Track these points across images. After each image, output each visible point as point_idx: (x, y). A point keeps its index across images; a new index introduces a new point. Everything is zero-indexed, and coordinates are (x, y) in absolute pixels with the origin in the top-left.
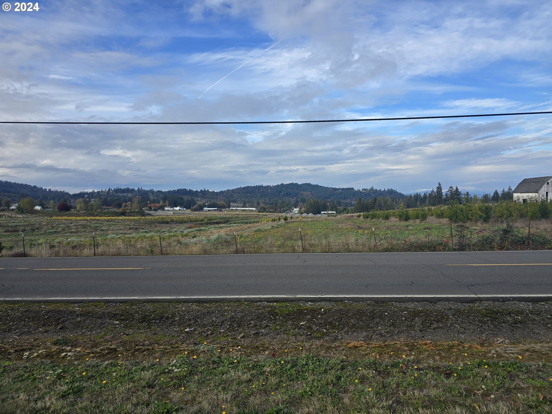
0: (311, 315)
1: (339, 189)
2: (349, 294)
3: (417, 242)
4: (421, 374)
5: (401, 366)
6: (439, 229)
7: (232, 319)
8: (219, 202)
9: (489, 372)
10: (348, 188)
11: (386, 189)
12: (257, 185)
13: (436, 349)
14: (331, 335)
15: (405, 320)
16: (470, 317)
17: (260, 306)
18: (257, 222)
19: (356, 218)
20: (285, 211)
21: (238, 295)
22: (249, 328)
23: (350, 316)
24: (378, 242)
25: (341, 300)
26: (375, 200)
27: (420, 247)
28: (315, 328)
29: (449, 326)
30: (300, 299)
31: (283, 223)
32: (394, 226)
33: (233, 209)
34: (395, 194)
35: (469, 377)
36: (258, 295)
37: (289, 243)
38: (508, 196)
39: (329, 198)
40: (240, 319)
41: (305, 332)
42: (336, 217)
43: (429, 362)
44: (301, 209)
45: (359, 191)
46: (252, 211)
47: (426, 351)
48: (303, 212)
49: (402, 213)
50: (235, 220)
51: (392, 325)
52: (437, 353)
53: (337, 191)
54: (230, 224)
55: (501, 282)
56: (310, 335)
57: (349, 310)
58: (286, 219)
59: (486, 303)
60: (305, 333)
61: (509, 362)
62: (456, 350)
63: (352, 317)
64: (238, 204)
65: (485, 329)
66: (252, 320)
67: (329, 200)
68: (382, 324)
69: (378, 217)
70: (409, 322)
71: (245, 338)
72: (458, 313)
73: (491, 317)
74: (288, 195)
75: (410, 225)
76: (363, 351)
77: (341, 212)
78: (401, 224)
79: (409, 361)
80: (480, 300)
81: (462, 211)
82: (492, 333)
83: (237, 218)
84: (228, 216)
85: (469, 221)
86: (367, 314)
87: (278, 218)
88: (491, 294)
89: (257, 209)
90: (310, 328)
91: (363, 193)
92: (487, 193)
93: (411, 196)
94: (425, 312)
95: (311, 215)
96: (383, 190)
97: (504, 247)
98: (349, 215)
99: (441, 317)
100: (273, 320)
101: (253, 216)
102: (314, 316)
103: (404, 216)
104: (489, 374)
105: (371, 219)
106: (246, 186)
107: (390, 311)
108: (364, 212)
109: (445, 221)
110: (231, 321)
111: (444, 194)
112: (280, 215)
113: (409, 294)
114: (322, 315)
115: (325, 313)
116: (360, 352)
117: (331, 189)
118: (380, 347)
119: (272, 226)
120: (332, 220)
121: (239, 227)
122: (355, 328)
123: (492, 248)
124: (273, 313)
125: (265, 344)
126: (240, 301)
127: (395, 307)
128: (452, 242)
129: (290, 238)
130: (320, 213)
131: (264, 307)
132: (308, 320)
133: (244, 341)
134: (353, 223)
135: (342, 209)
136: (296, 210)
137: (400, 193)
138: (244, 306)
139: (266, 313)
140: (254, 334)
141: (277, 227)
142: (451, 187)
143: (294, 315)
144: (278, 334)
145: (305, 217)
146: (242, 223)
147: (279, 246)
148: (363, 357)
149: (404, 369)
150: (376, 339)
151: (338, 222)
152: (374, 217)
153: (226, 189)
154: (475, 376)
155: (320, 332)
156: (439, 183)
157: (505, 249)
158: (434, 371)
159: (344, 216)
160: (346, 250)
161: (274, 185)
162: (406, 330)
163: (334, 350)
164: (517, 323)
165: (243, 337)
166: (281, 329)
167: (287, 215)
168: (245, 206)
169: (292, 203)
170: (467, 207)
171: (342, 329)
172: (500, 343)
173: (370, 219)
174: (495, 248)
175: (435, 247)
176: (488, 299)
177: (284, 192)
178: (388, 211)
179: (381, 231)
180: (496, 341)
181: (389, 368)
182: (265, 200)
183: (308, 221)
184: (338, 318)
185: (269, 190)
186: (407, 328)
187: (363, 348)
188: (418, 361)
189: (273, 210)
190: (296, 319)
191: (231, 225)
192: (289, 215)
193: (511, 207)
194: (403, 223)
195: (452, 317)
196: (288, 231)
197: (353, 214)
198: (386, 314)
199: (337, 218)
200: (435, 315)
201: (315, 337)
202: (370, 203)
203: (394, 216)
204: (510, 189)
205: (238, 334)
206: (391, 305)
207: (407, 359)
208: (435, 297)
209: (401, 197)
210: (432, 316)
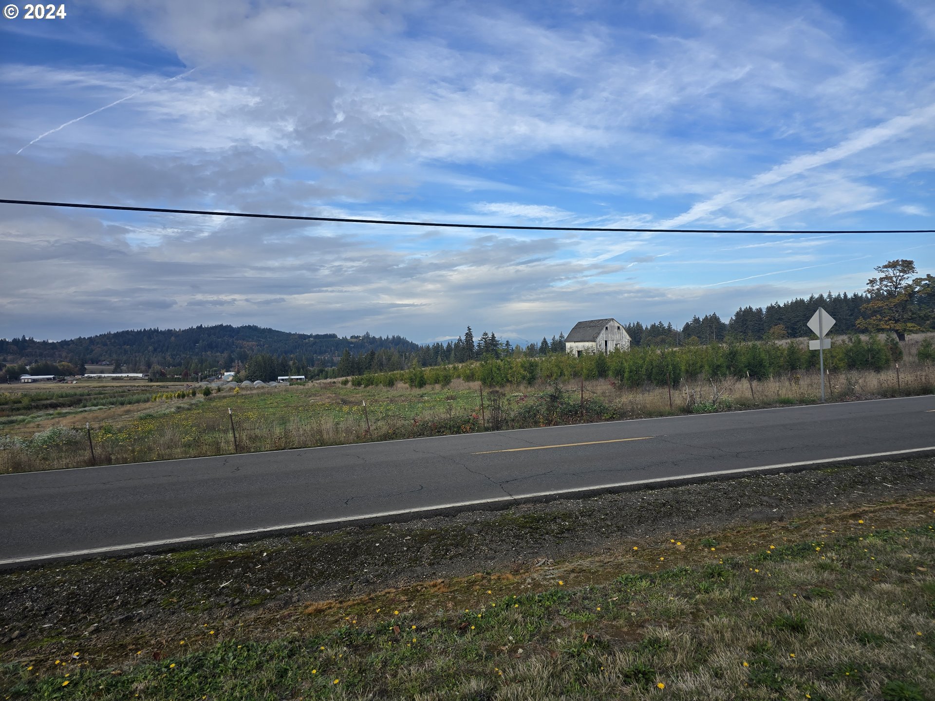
0: (242, 567)
1: (311, 336)
2: (316, 520)
3: (433, 421)
4: (423, 636)
5: (393, 629)
6: (467, 398)
7: (72, 598)
8: (59, 362)
9: (521, 613)
10: (327, 335)
11: (390, 337)
12: (145, 329)
13: (449, 590)
14: (278, 597)
15: (407, 551)
16: (502, 531)
17: (137, 564)
18: (147, 401)
19: (340, 385)
20: (205, 378)
21: (87, 549)
22: (110, 609)
23: (316, 558)
24: (371, 425)
25: (301, 531)
26: (373, 354)
27: (438, 429)
28: (248, 589)
29: (473, 550)
30: (221, 541)
31: (202, 400)
32: (401, 396)
33: (92, 377)
34: (403, 345)
35: (493, 627)
36: (134, 543)
37: (208, 438)
38: (559, 346)
39: (292, 352)
40: (90, 596)
41: (229, 600)
42: (304, 385)
43: (437, 614)
44: (238, 372)
45: (345, 339)
46: (135, 379)
47: (434, 596)
48: (242, 377)
49: (415, 375)
50: (95, 399)
51: (386, 562)
52: (450, 596)
53: (307, 341)
54: (85, 407)
55: (545, 474)
56: (239, 603)
57: (314, 547)
58: (207, 392)
59: (524, 507)
60: (230, 602)
61: (548, 593)
62: (478, 587)
63: (319, 559)
64: (104, 367)
65: (522, 548)
66: (117, 594)
67: (292, 356)
68: (369, 563)
69: (376, 382)
70: (413, 552)
71: (100, 631)
72: (487, 527)
73: (531, 528)
74: (211, 347)
75: (425, 394)
76: (332, 616)
77: (315, 376)
78: (412, 393)
79: (405, 618)
80: (517, 503)
81: (499, 369)
82: (531, 551)
83: (102, 394)
84: (78, 391)
85: (508, 384)
86: (345, 551)
87: (191, 391)
88: (531, 493)
89: (146, 376)
90: (240, 590)
91: (352, 343)
92: (532, 343)
93: (428, 347)
94: (438, 533)
95: (258, 383)
96: (386, 338)
97: (552, 421)
98: (329, 380)
99: (461, 538)
100: (165, 587)
101: (136, 388)
102: (249, 568)
103: (418, 379)
104: (521, 615)
105: (365, 387)
106: (120, 330)
107: (383, 540)
108: (353, 375)
109: (476, 385)
110: (68, 604)
111: (475, 344)
112: (197, 385)
113: (415, 507)
114: (263, 563)
115: (270, 560)
116: (326, 618)
117: (297, 337)
118: (363, 603)
119: (179, 408)
120: (297, 390)
121: (105, 412)
122: (323, 577)
123: (536, 424)
124: (164, 574)
125: (144, 637)
126: (90, 560)
127: (392, 531)
128: (483, 417)
129: (211, 428)
130: (275, 379)
131: (145, 566)
132: (236, 578)
133: (98, 639)
134: (334, 395)
135: (316, 371)
136: (229, 375)
137: (412, 342)
138: (99, 569)
139: (148, 576)
140: (121, 621)
141: (189, 409)
142: (486, 334)
143: (208, 572)
144: (173, 613)
145: (246, 388)
146: (113, 404)
147: (188, 445)
148: (330, 627)
149: (396, 633)
150: (358, 590)
151: (308, 394)
152: (370, 382)
153: (74, 337)
154: (500, 624)
155: (259, 594)
156: (468, 327)
157: (553, 423)
158: (443, 627)
159: (320, 384)
160: (317, 443)
161: (183, 328)
162: (408, 567)
163: (279, 623)
164: (563, 532)
165: (95, 630)
166: (180, 601)
167: (209, 386)
168: (119, 370)
169: (220, 362)
170: (506, 363)
171: (300, 583)
172: (540, 566)
173: (363, 386)
174: (540, 422)
175: (459, 427)
176: (527, 501)
177: (203, 341)
178: (392, 373)
179: (381, 406)
180: (537, 564)
181: (372, 637)
182: (165, 358)
183: (252, 394)
184: (293, 565)
185: (173, 338)
186: (410, 563)
187: (332, 611)
188: (419, 617)
189: (180, 377)
190: (213, 579)
191: (86, 409)
192: (214, 385)
193: (562, 362)
194: (417, 391)
195: (477, 535)
196: (211, 415)
197: (335, 380)
198: (377, 545)
199: (306, 387)
200: (454, 535)
201: (248, 606)
202: (364, 359)
203: (402, 380)
204: (562, 336)
205: (83, 627)
206: (385, 529)
207: (403, 615)
208: (453, 507)
209: (414, 349)
210: (448, 538)
